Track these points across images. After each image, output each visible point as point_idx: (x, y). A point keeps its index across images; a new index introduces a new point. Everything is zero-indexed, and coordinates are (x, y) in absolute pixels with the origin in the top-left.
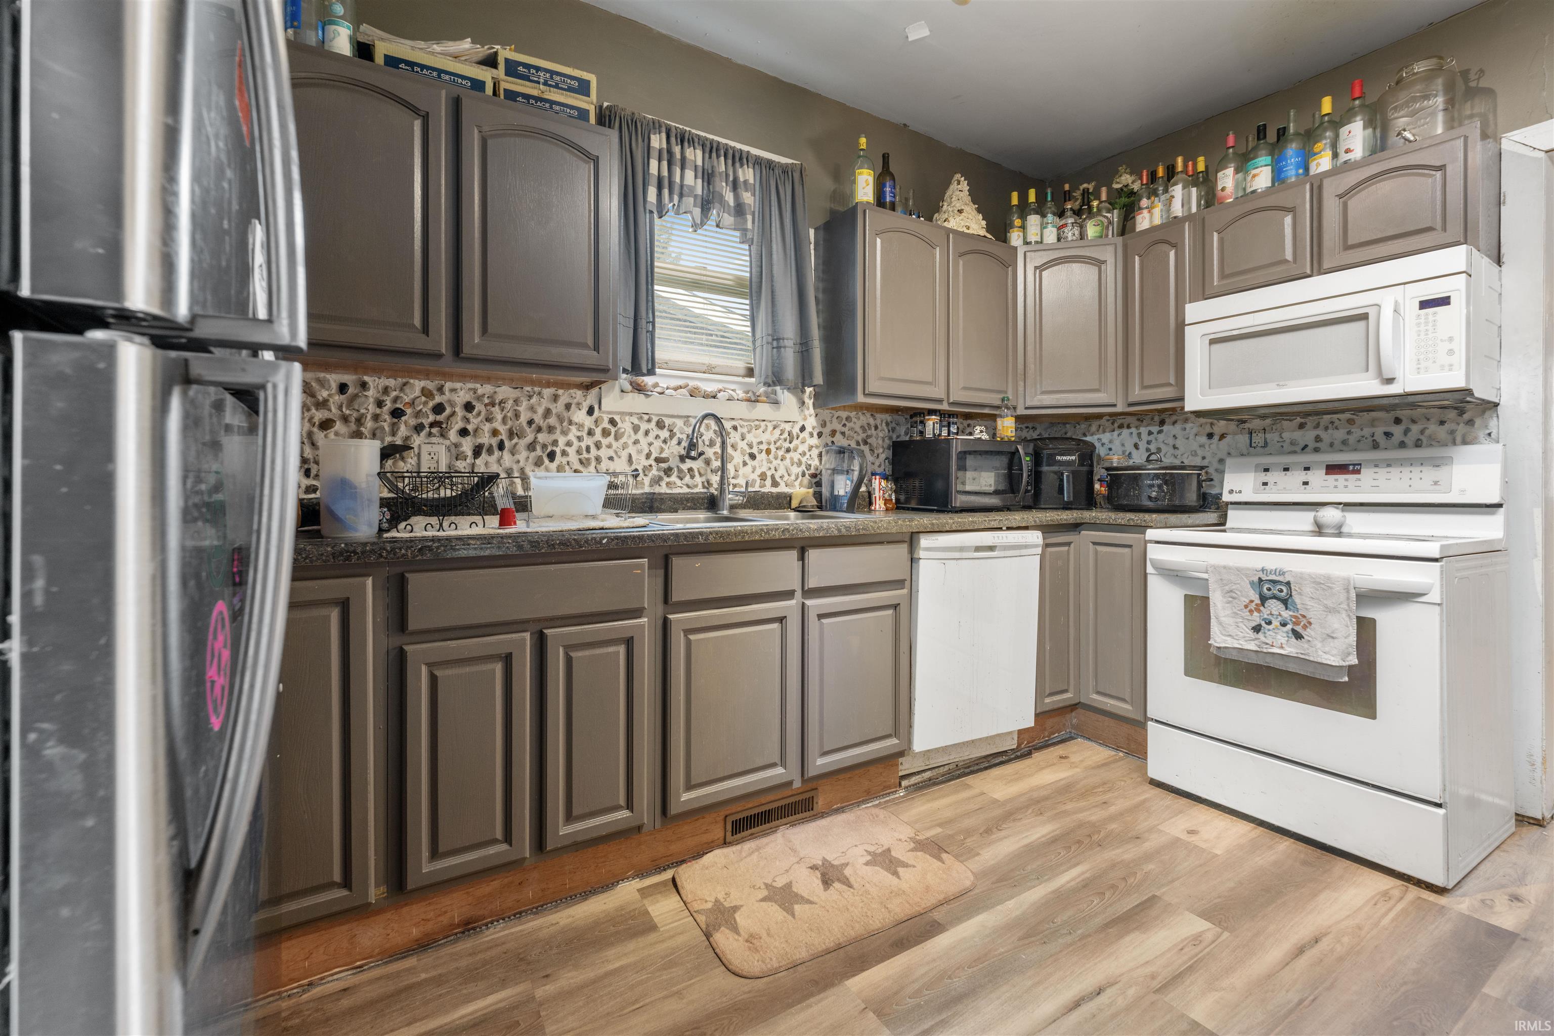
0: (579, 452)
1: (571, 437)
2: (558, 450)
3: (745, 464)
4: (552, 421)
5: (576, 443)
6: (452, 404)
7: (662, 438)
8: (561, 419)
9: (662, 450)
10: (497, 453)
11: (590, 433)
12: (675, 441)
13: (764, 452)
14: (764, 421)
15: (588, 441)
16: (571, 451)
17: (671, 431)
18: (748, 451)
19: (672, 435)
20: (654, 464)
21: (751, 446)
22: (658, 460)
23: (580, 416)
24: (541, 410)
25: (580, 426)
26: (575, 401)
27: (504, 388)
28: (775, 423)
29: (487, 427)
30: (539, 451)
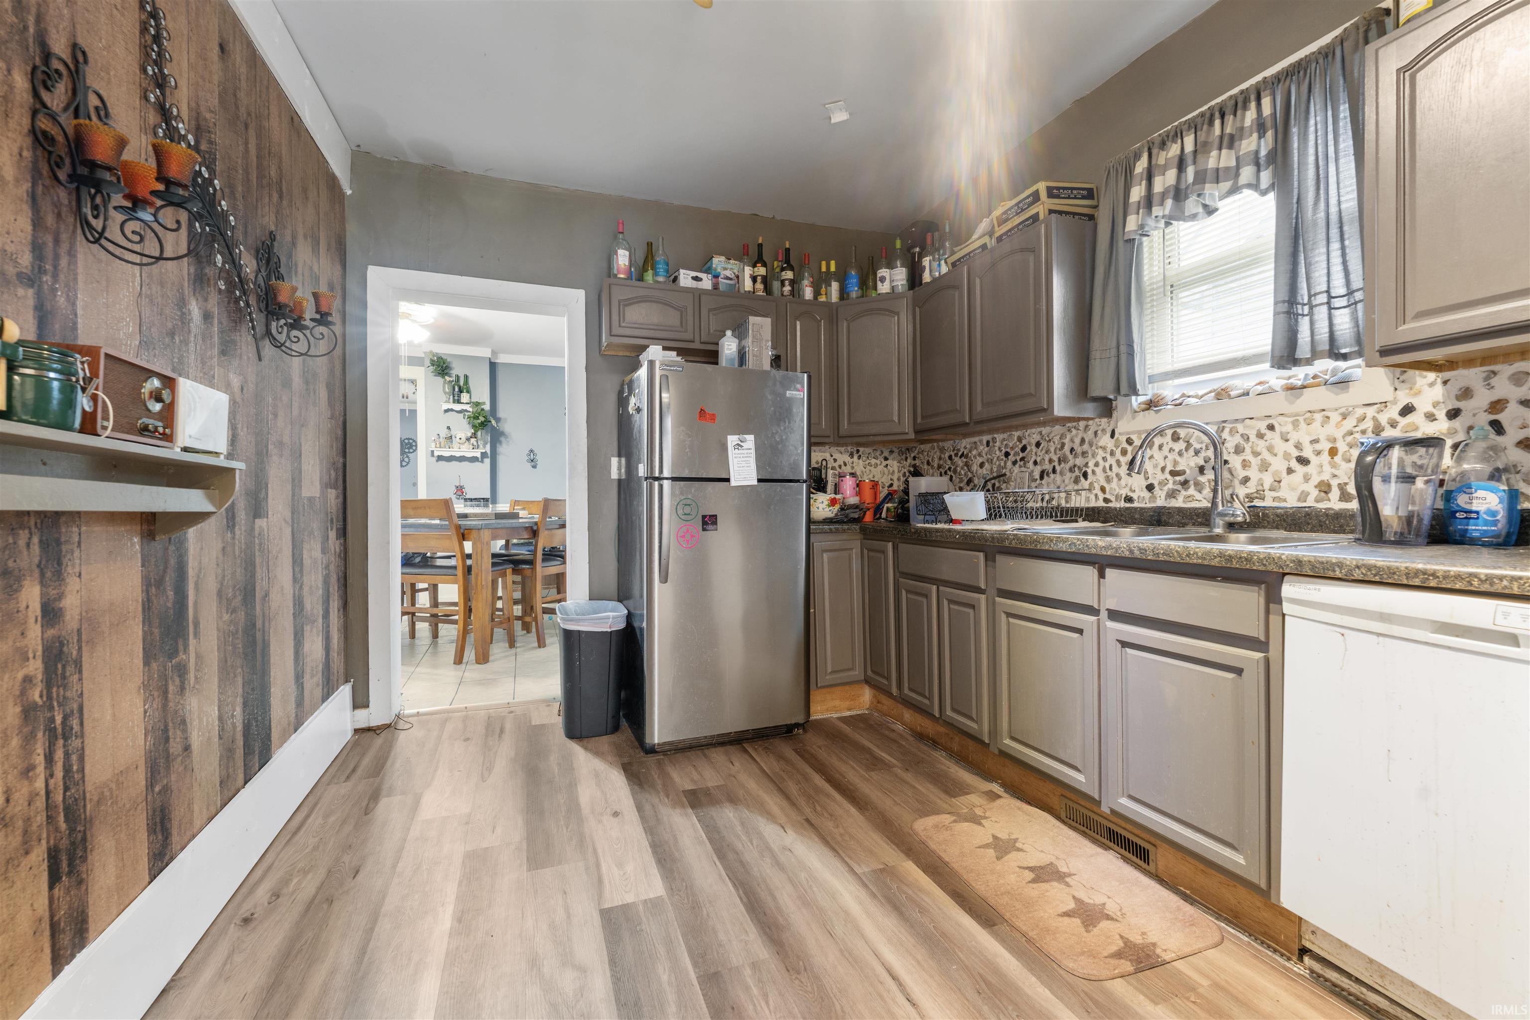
0: (1104, 470)
1: (1099, 459)
2: (1089, 471)
3: (1290, 471)
4: (1086, 447)
5: (1101, 463)
6: (1030, 443)
7: (1177, 450)
8: (1091, 445)
9: (1176, 463)
10: (1052, 476)
11: (1112, 453)
12: (1191, 452)
13: (1326, 453)
14: (1324, 410)
15: (1111, 461)
16: (1099, 470)
17: (1188, 442)
18: (1296, 453)
19: (1189, 445)
20: (1169, 477)
21: (1298, 446)
22: (1173, 473)
23: (1105, 440)
24: (1077, 441)
25: (1104, 448)
26: (1101, 427)
27: (1057, 427)
28: (1343, 410)
29: (1047, 458)
30: (1077, 472)
